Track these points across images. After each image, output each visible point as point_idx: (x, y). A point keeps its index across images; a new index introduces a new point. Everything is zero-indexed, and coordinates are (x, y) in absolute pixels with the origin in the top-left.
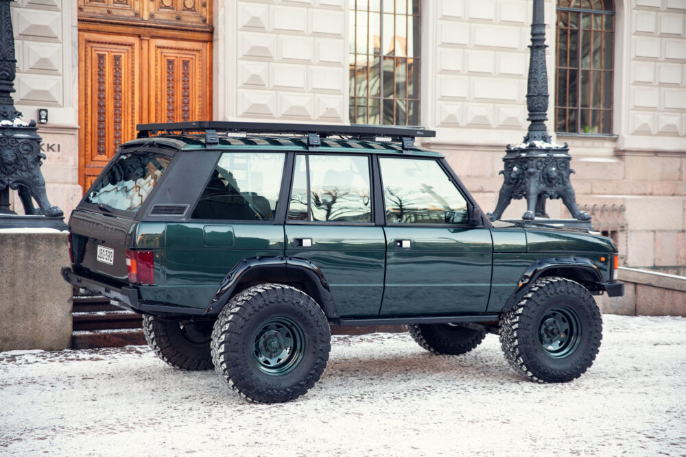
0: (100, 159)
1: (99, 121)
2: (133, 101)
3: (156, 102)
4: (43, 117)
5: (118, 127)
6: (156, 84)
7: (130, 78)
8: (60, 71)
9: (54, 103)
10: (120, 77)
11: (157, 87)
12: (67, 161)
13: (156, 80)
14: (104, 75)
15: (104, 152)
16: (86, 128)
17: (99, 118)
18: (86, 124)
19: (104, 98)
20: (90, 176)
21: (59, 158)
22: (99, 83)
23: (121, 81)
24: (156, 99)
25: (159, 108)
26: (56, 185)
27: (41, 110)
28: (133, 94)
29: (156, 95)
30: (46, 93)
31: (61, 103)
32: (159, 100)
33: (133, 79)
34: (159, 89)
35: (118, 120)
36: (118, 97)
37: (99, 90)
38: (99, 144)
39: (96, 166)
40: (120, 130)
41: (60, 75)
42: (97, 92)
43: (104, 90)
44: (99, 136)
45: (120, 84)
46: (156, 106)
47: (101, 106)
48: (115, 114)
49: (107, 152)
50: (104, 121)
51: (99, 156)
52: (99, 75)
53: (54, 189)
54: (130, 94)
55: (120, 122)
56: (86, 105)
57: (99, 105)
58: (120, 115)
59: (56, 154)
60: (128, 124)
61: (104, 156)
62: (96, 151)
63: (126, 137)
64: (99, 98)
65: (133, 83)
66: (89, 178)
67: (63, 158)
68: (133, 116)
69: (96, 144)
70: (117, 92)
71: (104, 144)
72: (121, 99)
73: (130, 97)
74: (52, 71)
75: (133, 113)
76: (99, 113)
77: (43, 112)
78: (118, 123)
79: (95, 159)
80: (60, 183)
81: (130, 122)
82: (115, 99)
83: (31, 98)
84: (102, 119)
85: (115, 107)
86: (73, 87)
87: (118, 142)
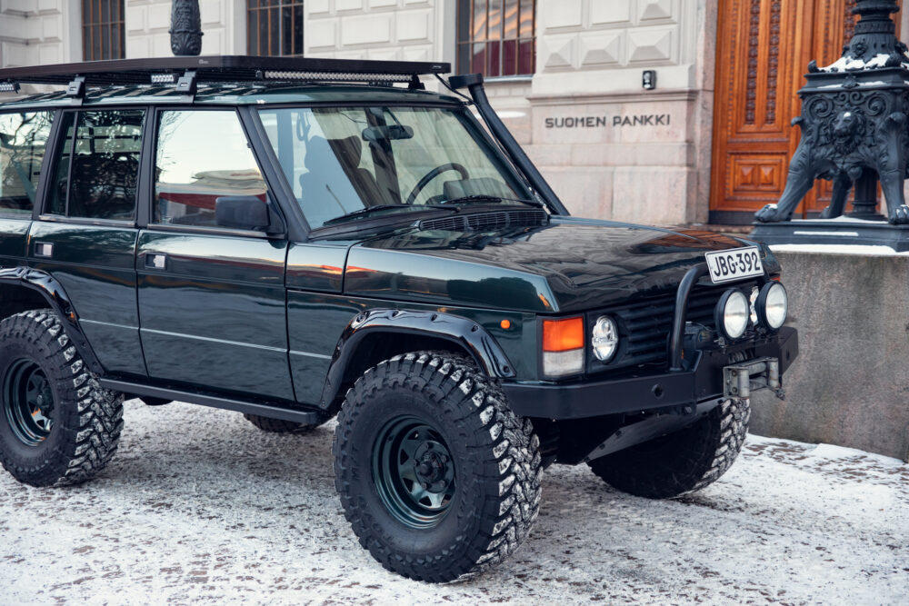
0: (747, 130)
1: (749, 78)
2: (793, 44)
3: (826, 41)
4: (647, 81)
5: (772, 84)
6: (828, 12)
7: (792, 10)
8: (675, 18)
9: (664, 62)
10: (779, 11)
11: (828, 18)
12: (677, 136)
13: (828, 7)
14: (758, 13)
15: (751, 121)
16: (731, 89)
17: (749, 73)
18: (732, 84)
19: (756, 45)
20: (731, 154)
21: (668, 133)
22: (751, 24)
23: (779, 17)
24: (827, 35)
25: (830, 47)
26: (660, 169)
27: (645, 73)
28: (794, 32)
29: (827, 29)
30: (652, 49)
31: (673, 59)
32: (831, 38)
33: (795, 11)
34: (832, 20)
35: (772, 73)
36: (774, 41)
37: (751, 35)
38: (747, 109)
39: (740, 140)
40: (775, 87)
41: (674, 23)
42: (748, 37)
43: (757, 34)
44: (747, 99)
45: (778, 22)
46: (826, 46)
47: (753, 57)
48: (769, 65)
49: (756, 121)
50: (755, 77)
51: (747, 126)
52: (752, 13)
53: (656, 173)
54: (790, 33)
55: (775, 77)
56: (733, 57)
57: (750, 56)
58: (776, 66)
59: (665, 128)
60: (785, 78)
61: (752, 125)
62: (743, 119)
63: (781, 97)
64: (750, 45)
65: (795, 17)
66: (733, 157)
67: (673, 133)
68: (792, 66)
69: (743, 111)
70: (774, 32)
71: (754, 109)
72: (777, 44)
73: (790, 38)
74: (664, 19)
75: (792, 61)
76: (749, 67)
77: (647, 75)
78: (771, 77)
79: (741, 130)
80: (664, 165)
81: (787, 74)
82: (771, 43)
83: (639, 58)
84: (752, 74)
85: (770, 55)
86: (697, 37)
87: (770, 105)
